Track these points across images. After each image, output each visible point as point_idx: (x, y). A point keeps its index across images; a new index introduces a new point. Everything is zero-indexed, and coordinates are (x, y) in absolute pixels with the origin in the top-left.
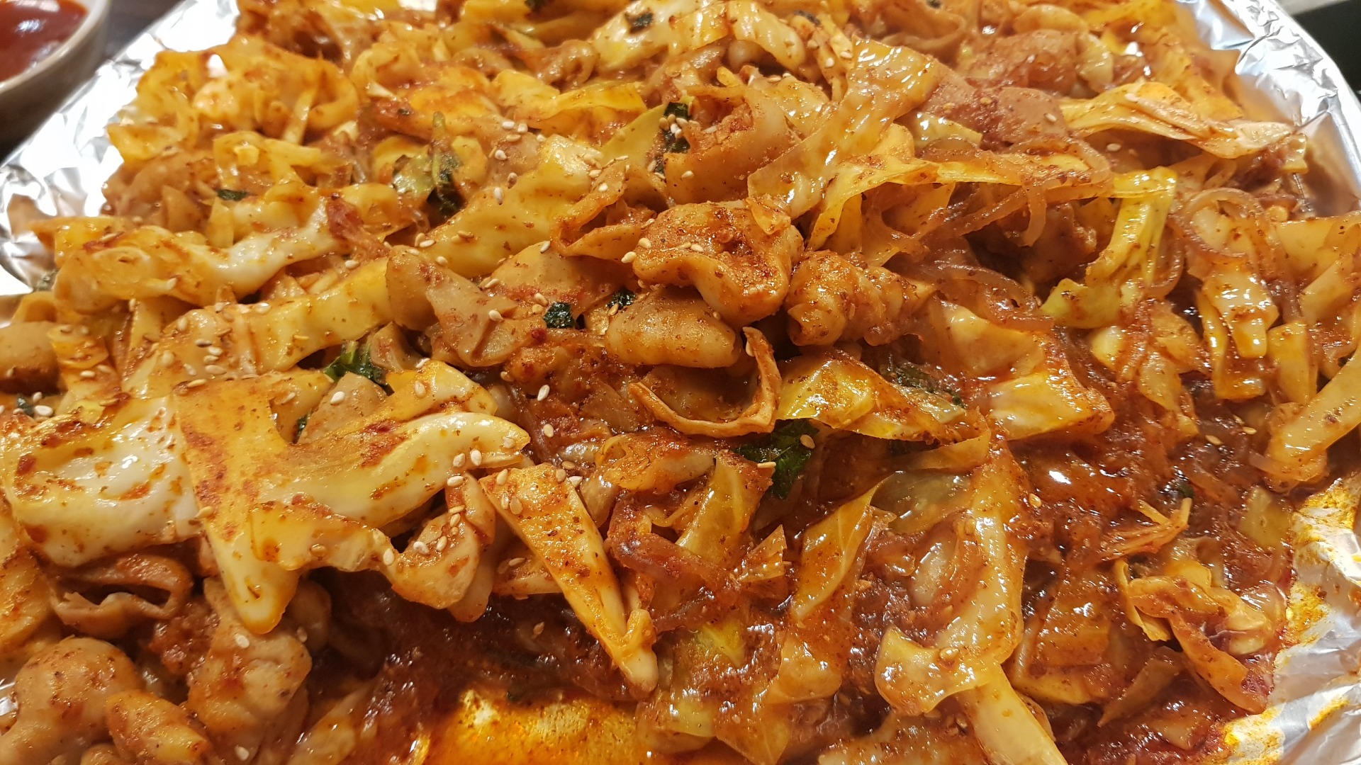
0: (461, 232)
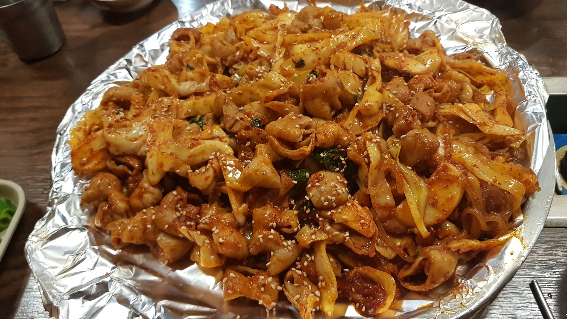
0: (239, 91)
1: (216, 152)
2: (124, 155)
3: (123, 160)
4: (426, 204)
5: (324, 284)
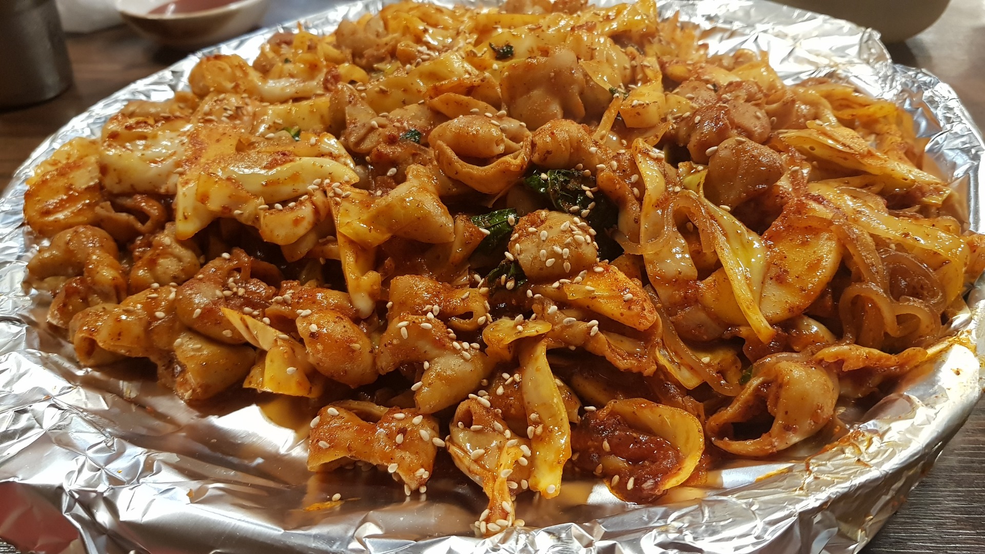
0: (381, 87)
1: (323, 178)
2: (133, 191)
3: (128, 202)
4: (764, 278)
5: (539, 430)
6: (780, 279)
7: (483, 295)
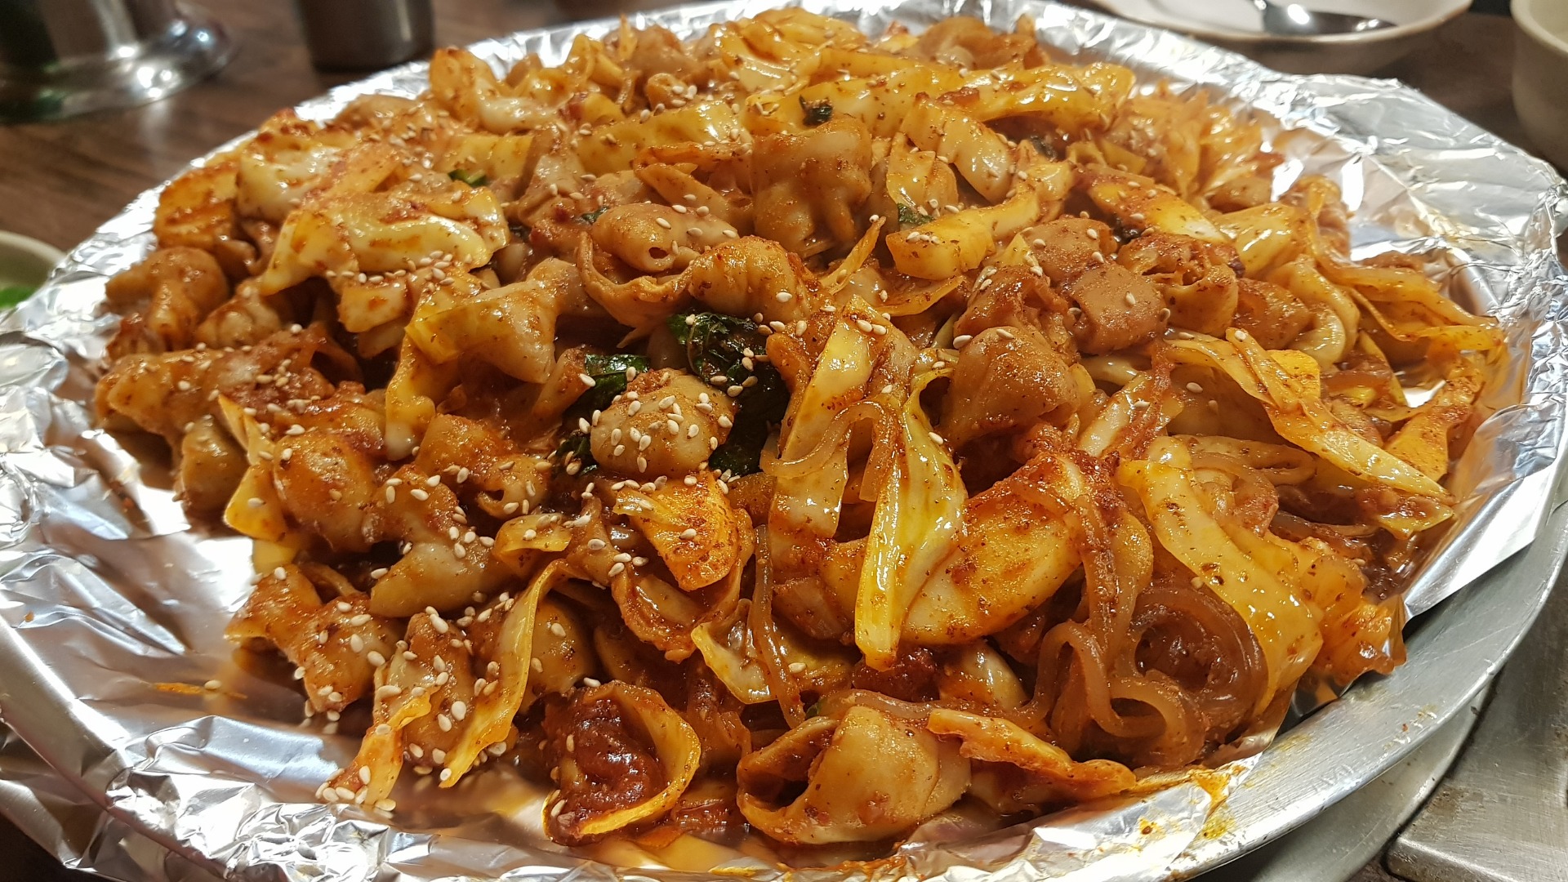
4: (937, 566)
5: (490, 688)
6: (960, 577)
7: (539, 472)
